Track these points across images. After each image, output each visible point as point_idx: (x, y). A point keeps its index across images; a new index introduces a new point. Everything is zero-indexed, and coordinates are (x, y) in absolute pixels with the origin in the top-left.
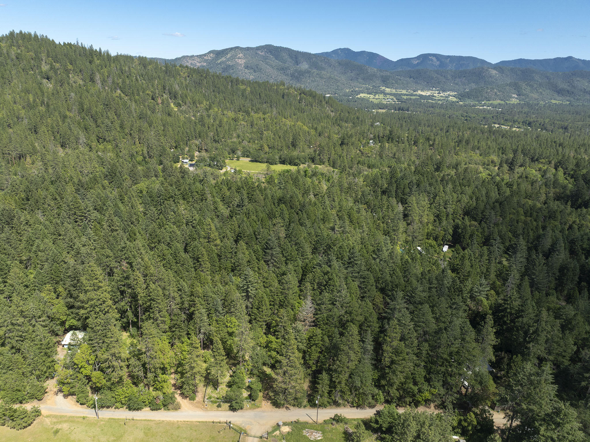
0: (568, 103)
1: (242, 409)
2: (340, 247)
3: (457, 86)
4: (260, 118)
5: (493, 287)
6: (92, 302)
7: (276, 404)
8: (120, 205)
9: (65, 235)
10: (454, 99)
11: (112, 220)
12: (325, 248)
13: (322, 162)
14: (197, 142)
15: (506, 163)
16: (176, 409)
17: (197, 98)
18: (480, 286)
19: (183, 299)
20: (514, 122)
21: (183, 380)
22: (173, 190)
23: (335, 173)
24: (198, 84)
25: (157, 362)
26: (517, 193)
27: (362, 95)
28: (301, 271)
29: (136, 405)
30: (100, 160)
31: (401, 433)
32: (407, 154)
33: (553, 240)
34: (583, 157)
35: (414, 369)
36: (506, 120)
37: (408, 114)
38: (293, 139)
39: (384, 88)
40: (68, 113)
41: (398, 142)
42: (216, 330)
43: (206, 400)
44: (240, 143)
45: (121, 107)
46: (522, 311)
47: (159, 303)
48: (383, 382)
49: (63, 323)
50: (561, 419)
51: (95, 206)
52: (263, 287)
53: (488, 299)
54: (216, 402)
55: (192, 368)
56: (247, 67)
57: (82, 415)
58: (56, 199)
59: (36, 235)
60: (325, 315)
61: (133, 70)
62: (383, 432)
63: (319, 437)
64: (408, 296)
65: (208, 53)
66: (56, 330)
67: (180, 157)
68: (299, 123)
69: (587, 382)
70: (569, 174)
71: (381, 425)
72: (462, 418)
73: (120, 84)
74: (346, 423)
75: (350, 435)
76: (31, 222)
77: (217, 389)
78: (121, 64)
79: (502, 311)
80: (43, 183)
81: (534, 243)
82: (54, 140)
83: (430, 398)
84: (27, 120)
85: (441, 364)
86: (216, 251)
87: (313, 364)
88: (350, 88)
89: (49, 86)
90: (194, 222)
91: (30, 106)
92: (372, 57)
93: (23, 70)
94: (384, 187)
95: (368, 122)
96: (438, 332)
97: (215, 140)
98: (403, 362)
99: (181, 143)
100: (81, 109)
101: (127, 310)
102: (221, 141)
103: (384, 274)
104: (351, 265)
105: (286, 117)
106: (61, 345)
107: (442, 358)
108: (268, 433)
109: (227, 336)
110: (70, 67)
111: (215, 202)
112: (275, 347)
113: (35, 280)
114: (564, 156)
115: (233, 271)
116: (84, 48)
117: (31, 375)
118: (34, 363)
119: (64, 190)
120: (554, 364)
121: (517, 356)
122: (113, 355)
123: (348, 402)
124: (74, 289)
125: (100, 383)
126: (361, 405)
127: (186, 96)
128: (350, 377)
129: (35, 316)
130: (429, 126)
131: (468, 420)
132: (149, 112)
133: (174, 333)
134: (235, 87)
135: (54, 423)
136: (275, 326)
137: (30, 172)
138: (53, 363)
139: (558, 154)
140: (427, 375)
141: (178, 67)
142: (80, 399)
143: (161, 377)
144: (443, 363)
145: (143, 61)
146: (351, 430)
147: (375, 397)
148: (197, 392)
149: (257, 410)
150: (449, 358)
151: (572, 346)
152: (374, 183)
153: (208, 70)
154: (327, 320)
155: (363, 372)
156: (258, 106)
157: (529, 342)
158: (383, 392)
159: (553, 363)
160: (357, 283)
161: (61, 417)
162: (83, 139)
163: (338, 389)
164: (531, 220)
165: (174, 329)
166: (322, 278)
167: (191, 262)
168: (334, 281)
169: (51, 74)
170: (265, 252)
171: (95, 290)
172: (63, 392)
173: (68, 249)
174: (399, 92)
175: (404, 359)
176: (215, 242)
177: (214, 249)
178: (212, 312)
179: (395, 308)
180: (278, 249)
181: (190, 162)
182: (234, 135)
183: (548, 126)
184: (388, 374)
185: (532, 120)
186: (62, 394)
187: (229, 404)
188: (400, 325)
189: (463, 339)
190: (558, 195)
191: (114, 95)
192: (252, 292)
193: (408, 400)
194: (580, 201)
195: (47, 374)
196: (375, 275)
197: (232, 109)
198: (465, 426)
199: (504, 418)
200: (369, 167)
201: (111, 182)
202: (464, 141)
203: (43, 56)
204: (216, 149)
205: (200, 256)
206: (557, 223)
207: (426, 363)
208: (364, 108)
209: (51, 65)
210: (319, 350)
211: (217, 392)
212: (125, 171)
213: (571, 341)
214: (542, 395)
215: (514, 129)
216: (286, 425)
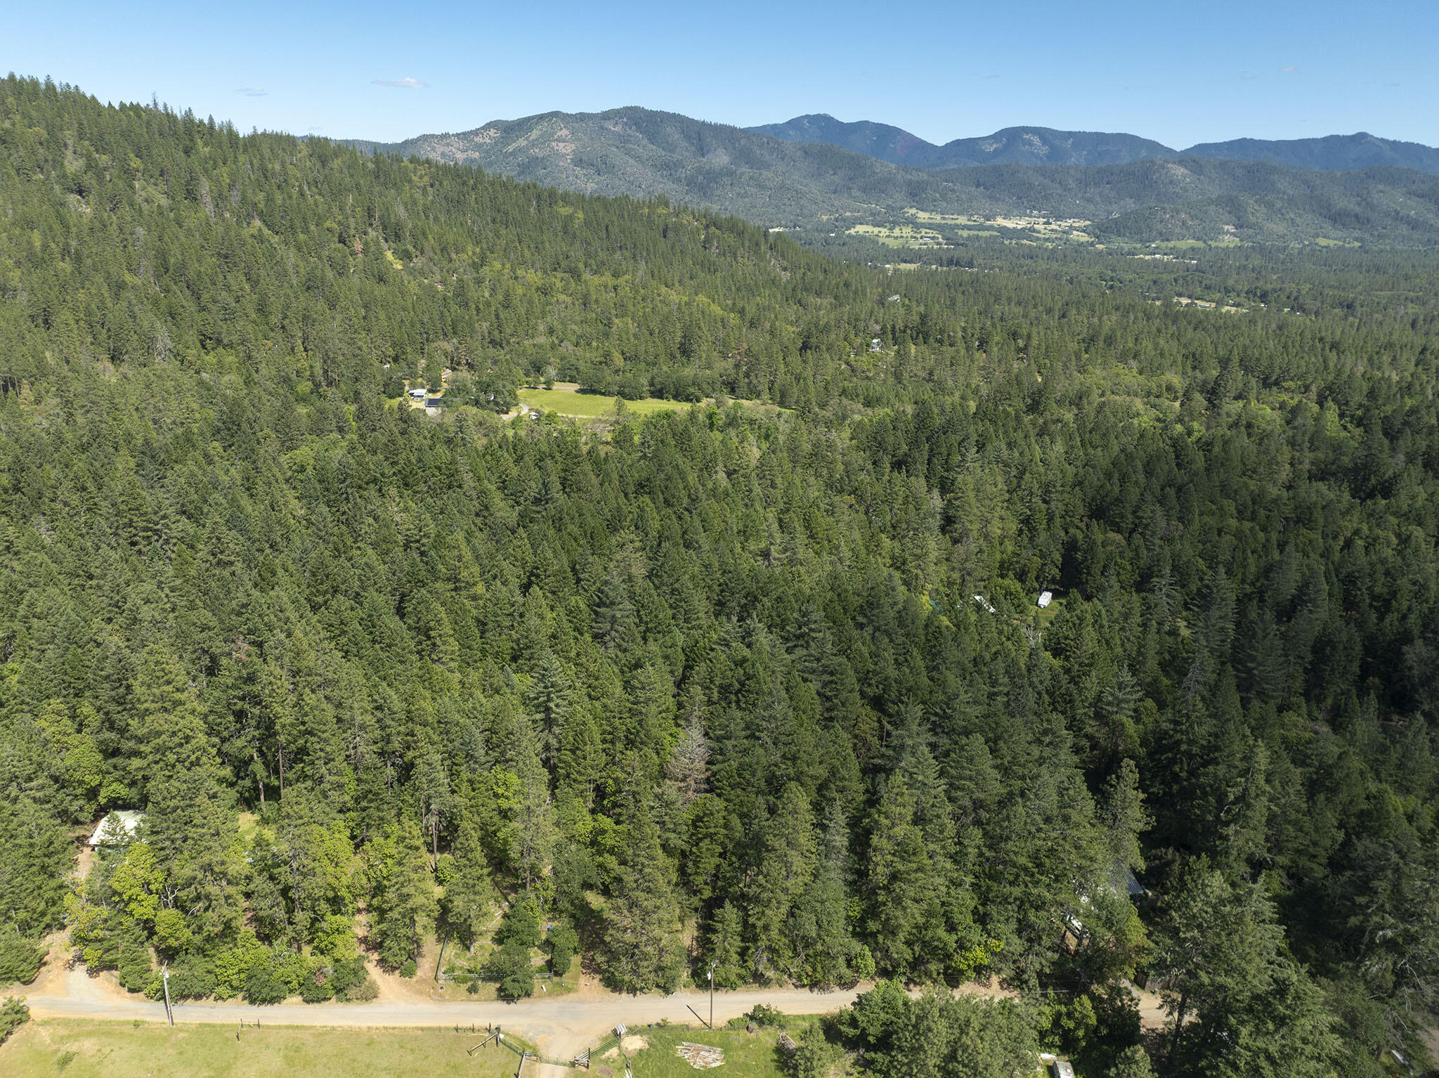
0: (1357, 244)
1: (528, 995)
2: (779, 599)
3: (1091, 207)
4: (606, 287)
5: (1152, 691)
6: (159, 741)
7: (613, 984)
8: (245, 502)
9: (103, 576)
10: (1084, 238)
11: (219, 539)
12: (743, 601)
13: (754, 393)
14: (448, 347)
15: (1201, 392)
16: (367, 999)
17: (450, 237)
18: (1120, 689)
19: (388, 731)
20: (1227, 291)
21: (384, 926)
22: (377, 464)
23: (784, 420)
24: (457, 203)
25: (315, 886)
26: (1222, 464)
27: (861, 229)
28: (682, 657)
29: (266, 990)
30: (205, 393)
31: (912, 1049)
32: (961, 370)
33: (1303, 574)
34: (1386, 376)
35: (948, 893)
36: (1208, 288)
37: (971, 274)
38: (684, 337)
39: (913, 211)
40: (128, 278)
41: (941, 342)
42: (469, 804)
43: (440, 974)
44: (553, 347)
45: (262, 261)
46: (1217, 749)
47: (326, 740)
48: (873, 926)
49: (92, 794)
50: (1288, 1007)
51: (183, 505)
52: (587, 699)
53: (1138, 720)
54: (465, 981)
55: (404, 898)
56: (579, 162)
57: (132, 1018)
58: (84, 489)
59: (28, 577)
60: (735, 764)
61: (292, 170)
62: (869, 1047)
63: (715, 1060)
64: (936, 714)
65: (483, 128)
66: (72, 809)
67: (406, 382)
68: (702, 298)
69: (1361, 918)
70: (1352, 416)
71: (864, 1029)
72: (1063, 1009)
73: (261, 206)
74: (782, 1027)
75: (791, 1054)
76: (20, 544)
77: (468, 949)
78: (261, 155)
79: (1169, 748)
80: (57, 450)
81: (1258, 584)
82: (92, 344)
83: (986, 962)
84: (25, 294)
85: (1011, 878)
86: (475, 612)
87: (706, 883)
88: (831, 213)
89: (83, 209)
90: (424, 540)
91: (36, 261)
92: (885, 135)
93: (18, 171)
94: (900, 452)
95: (873, 293)
96: (1005, 802)
97: (492, 342)
98: (920, 875)
99: (409, 349)
100: (163, 267)
101: (252, 757)
102: (508, 343)
103: (882, 664)
104: (801, 642)
105: (670, 283)
106: (88, 846)
107: (1014, 865)
108: (590, 1054)
109: (496, 819)
110: (135, 163)
111: (482, 492)
112: (613, 842)
113: (22, 688)
114: (1339, 373)
115: (514, 659)
116: (170, 117)
117: (5, 922)
118: (13, 893)
119: (109, 464)
120: (1290, 876)
121: (1199, 857)
122: (208, 868)
123: (790, 976)
124: (120, 708)
125: (177, 939)
126: (820, 981)
127: (424, 234)
128: (791, 914)
129: (17, 777)
130: (1019, 303)
131: (1077, 1015)
132: (330, 274)
133: (364, 814)
134: (547, 210)
135: (62, 1038)
136: (614, 794)
137: (30, 423)
138: (62, 892)
139: (1326, 368)
140: (980, 908)
141: (406, 162)
142: (128, 979)
143: (331, 920)
144: (1018, 876)
145: (320, 149)
146: (793, 1044)
147: (854, 962)
148: (419, 954)
149: (565, 997)
150: (1030, 865)
151: (1334, 831)
152: (874, 442)
153: (479, 170)
154: (740, 775)
155: (822, 902)
156: (602, 255)
157: (1227, 824)
158: (873, 951)
159: (1288, 875)
160: (814, 686)
161: (80, 1023)
162: (163, 339)
163: (763, 943)
164: (1252, 529)
165: (364, 804)
166: (729, 674)
167: (409, 640)
168: (758, 682)
169: (89, 180)
170: (596, 613)
171: (166, 710)
172: (85, 961)
173: (110, 611)
174: (950, 222)
175: (920, 869)
176: (473, 591)
177: (468, 607)
178: (458, 760)
179: (902, 746)
180: (628, 605)
181: (431, 396)
182: (541, 328)
183: (1308, 301)
184: (885, 905)
185: (1269, 287)
186: (84, 967)
187: (498, 985)
188: (910, 786)
189: (1066, 819)
190: (1323, 466)
191: (246, 232)
192: (559, 710)
193: (934, 967)
194: (1373, 481)
195: (47, 919)
196: (859, 665)
197: (538, 265)
198: (1069, 1030)
199: (1161, 1007)
200: (868, 404)
201: (230, 446)
202: (1102, 338)
203: (69, 136)
204: (495, 362)
205: (432, 624)
206: (1316, 536)
207: (976, 877)
208: (866, 260)
209: (89, 157)
210: (719, 849)
211: (468, 955)
212: (264, 417)
213: (1331, 818)
214: (1248, 950)
215: (1225, 309)
216: (635, 1034)
